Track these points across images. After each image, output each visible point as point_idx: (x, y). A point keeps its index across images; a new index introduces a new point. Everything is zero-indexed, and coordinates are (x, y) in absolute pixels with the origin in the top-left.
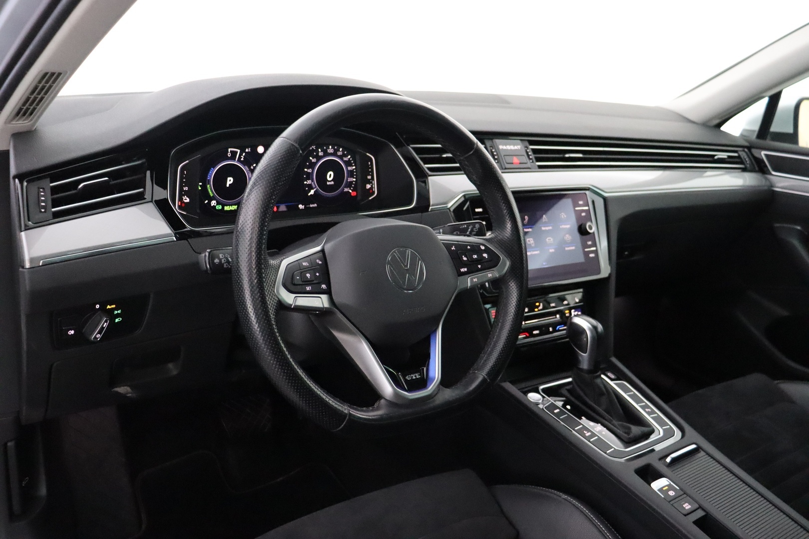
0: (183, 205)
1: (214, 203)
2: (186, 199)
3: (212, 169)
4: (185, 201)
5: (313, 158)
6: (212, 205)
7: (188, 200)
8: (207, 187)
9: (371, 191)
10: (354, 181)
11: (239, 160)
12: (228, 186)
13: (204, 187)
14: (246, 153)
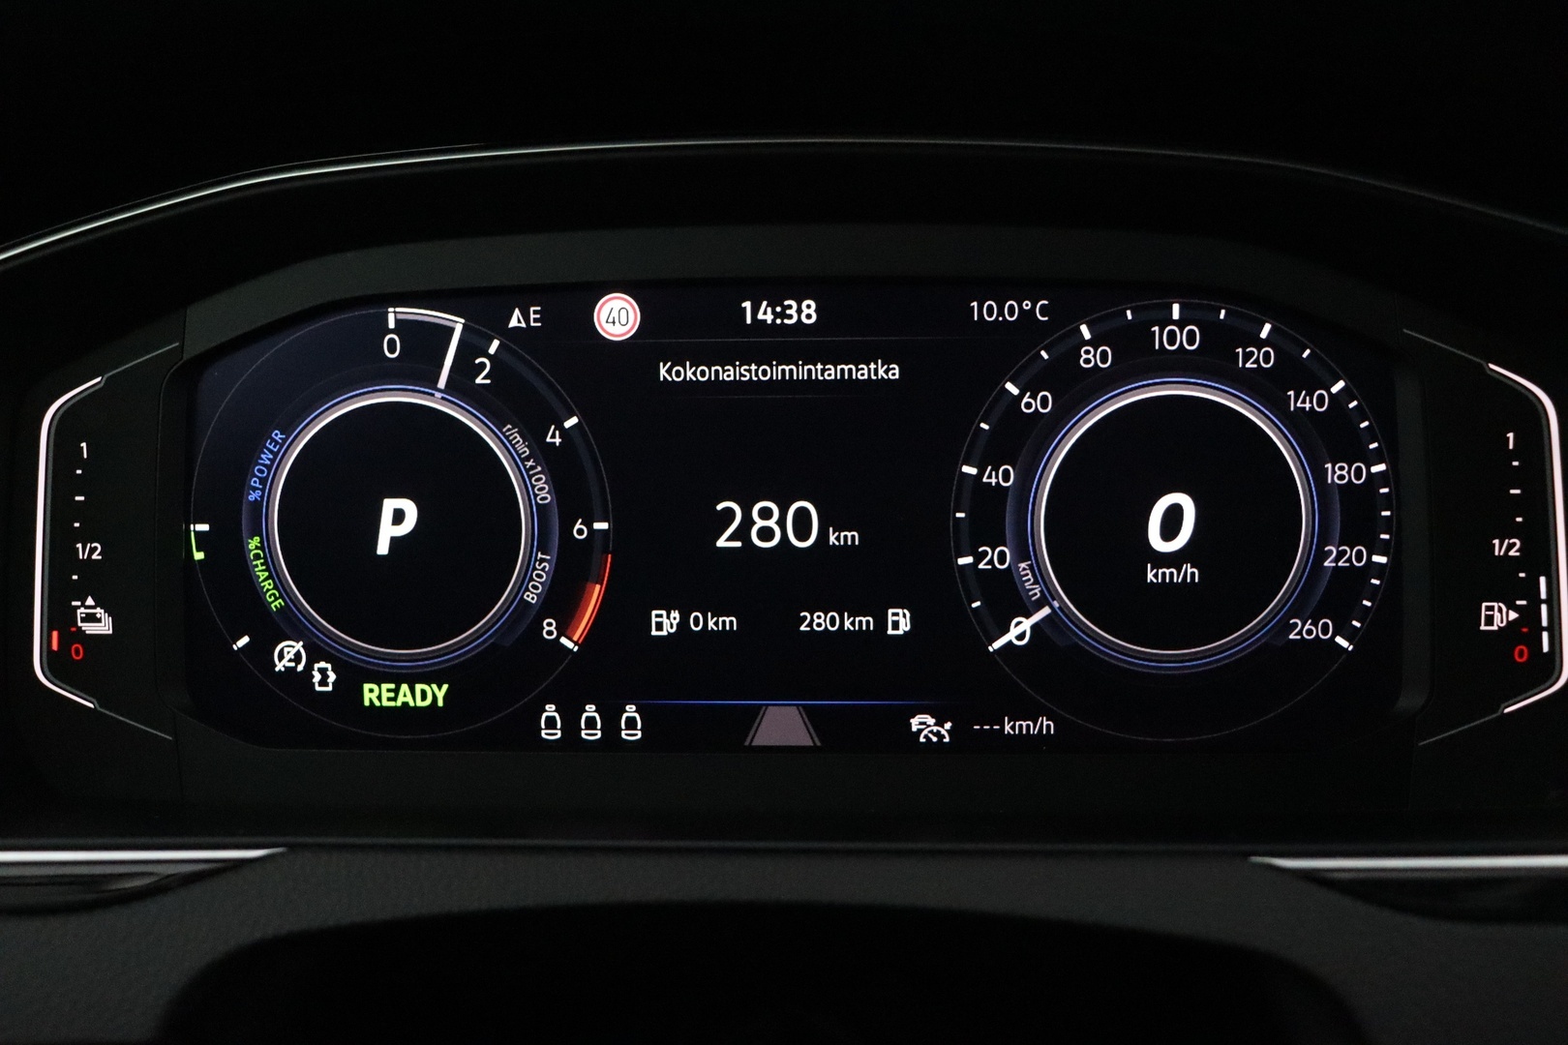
0: (77, 652)
1: (289, 654)
2: (91, 618)
3: (277, 435)
4: (90, 629)
5: (1031, 387)
6: (279, 667)
7: (104, 627)
8: (242, 550)
9: (1521, 654)
10: (1372, 568)
11: (461, 386)
12: (383, 548)
13: (226, 546)
14: (510, 336)
